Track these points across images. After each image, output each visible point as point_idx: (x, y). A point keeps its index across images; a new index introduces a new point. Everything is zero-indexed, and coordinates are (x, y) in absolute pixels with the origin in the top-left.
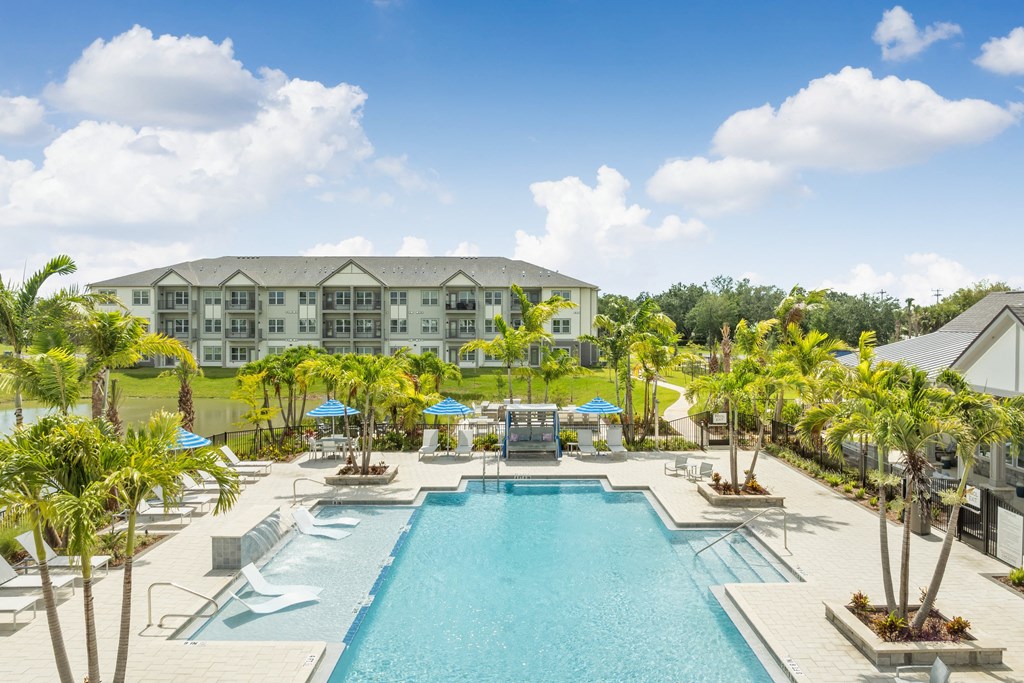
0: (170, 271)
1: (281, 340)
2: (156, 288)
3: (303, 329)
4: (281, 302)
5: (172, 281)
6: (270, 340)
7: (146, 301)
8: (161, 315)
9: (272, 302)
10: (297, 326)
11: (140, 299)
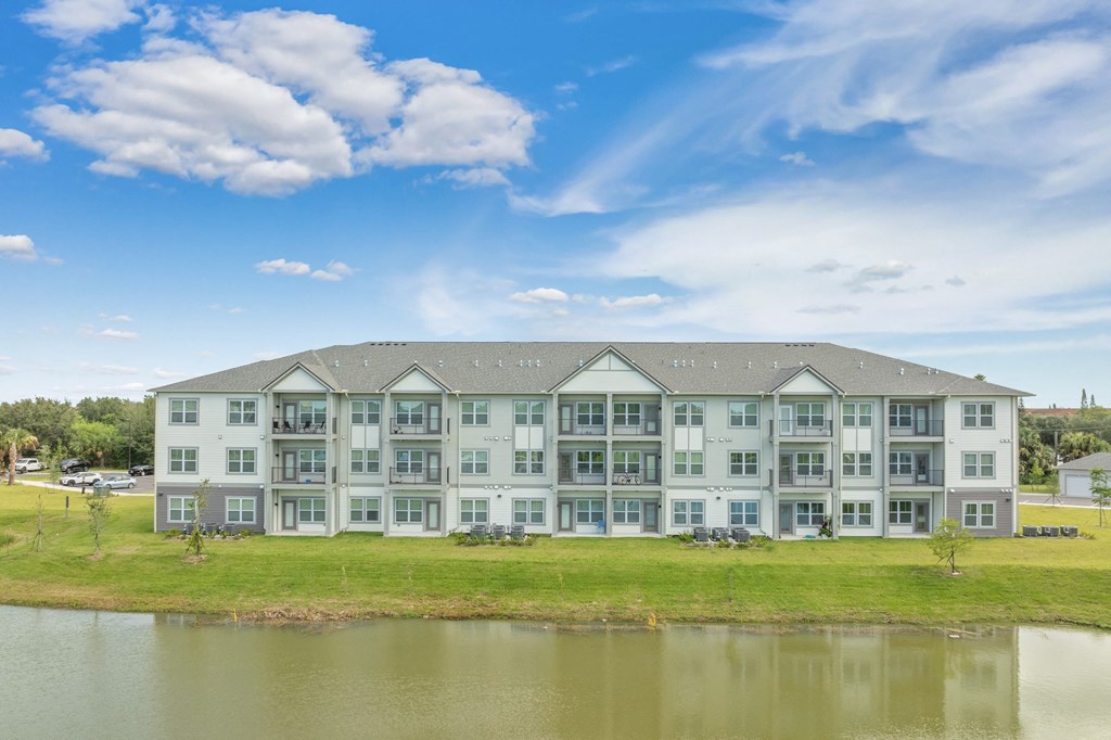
0: (295, 364)
1: (482, 486)
2: (271, 399)
3: (520, 468)
4: (483, 420)
5: (297, 383)
6: (463, 486)
7: (251, 419)
8: (277, 442)
9: (467, 419)
10: (510, 462)
11: (243, 414)
